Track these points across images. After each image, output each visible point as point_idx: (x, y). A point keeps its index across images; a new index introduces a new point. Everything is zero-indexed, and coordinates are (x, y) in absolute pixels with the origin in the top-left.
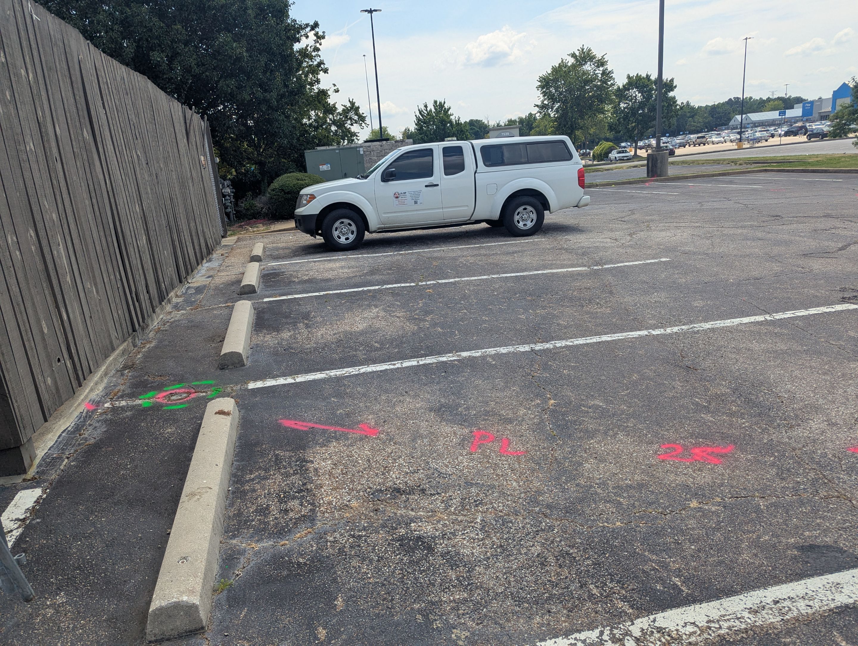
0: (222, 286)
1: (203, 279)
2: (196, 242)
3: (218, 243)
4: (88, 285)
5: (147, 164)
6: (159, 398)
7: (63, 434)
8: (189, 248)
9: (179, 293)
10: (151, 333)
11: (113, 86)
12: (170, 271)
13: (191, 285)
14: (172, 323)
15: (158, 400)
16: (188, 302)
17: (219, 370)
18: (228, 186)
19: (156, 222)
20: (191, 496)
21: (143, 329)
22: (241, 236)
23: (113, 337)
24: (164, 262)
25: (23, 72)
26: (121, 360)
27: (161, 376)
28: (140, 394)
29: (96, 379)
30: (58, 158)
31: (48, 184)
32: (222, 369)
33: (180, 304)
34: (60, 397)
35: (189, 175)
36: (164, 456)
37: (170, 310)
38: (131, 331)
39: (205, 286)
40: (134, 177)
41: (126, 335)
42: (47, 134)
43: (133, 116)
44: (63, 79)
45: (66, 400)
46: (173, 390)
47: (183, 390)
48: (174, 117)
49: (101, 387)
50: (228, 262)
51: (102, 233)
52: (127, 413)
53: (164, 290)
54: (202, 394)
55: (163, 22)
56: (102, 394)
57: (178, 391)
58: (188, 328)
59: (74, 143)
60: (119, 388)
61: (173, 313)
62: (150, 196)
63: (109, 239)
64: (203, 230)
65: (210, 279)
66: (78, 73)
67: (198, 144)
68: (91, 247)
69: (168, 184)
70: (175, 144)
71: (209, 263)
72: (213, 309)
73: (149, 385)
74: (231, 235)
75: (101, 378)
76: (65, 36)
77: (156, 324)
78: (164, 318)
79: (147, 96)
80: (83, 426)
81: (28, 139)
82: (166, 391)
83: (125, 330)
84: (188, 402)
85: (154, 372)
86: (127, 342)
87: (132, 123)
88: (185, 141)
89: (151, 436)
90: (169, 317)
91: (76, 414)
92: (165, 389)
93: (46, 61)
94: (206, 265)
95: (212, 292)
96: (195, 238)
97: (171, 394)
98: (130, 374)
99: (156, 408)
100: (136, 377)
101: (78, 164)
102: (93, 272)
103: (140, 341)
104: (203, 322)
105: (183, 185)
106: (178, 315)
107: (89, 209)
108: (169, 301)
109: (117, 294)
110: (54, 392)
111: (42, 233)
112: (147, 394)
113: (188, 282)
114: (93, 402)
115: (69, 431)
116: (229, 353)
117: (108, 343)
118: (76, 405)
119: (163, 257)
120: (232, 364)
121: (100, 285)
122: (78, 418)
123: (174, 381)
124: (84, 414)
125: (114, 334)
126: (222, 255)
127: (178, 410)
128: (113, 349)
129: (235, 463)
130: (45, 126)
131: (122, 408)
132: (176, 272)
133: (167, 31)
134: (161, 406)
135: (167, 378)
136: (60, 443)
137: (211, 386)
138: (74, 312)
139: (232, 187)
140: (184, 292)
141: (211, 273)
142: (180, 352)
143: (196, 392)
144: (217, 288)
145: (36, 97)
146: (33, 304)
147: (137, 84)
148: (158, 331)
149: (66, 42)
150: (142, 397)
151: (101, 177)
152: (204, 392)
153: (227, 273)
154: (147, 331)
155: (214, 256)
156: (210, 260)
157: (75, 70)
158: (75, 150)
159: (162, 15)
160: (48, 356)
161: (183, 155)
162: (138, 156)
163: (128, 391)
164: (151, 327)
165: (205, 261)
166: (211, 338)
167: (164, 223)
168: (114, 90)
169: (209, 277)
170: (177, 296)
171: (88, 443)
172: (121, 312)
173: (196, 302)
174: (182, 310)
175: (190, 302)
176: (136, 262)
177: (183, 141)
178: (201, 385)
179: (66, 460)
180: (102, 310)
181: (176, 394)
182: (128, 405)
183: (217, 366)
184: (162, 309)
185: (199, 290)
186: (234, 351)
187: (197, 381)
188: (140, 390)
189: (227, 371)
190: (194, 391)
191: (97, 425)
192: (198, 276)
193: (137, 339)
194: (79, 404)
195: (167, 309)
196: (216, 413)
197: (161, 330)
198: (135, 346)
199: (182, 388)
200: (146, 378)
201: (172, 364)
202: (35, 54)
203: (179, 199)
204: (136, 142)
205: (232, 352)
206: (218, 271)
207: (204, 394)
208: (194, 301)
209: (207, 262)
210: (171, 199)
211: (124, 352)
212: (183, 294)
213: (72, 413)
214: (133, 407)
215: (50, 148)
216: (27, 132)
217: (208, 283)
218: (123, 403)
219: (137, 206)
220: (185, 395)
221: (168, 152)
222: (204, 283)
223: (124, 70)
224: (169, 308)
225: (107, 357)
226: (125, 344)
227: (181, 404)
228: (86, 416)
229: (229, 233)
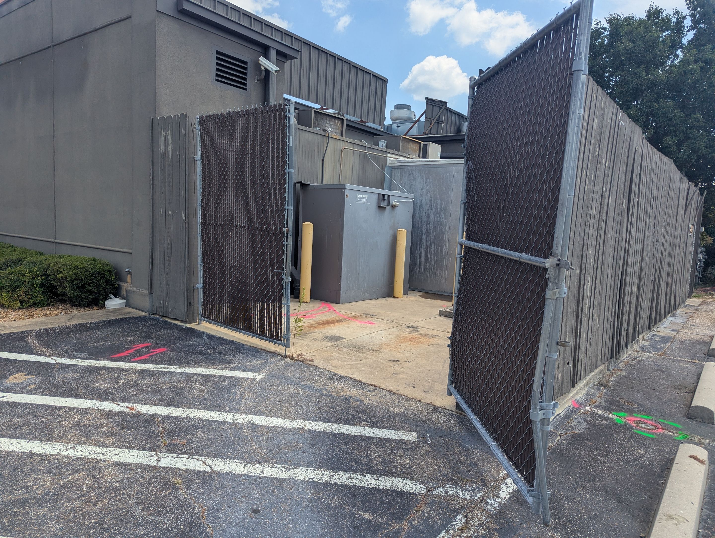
0: (688, 342)
1: (668, 331)
2: (668, 297)
3: (683, 302)
4: (596, 315)
5: (654, 228)
6: (629, 420)
7: (558, 417)
8: (662, 301)
9: (646, 338)
10: (621, 364)
11: (649, 168)
12: (644, 317)
13: (657, 333)
14: (640, 361)
15: (629, 422)
16: (654, 347)
17: (685, 418)
18: (701, 252)
19: (646, 275)
20: (669, 517)
21: (616, 359)
22: (706, 300)
23: (599, 359)
24: (643, 308)
25: (604, 160)
26: (598, 377)
27: (630, 402)
28: (614, 411)
29: (581, 385)
30: (605, 221)
31: (595, 238)
32: (689, 418)
33: (647, 347)
34: (562, 389)
35: (678, 240)
36: (636, 471)
37: (637, 350)
38: (609, 357)
39: (670, 338)
40: (643, 238)
41: (606, 360)
42: (604, 203)
43: (655, 191)
44: (623, 165)
45: (565, 393)
46: (642, 418)
47: (651, 422)
48: (681, 192)
49: (583, 392)
50: (693, 321)
51: (613, 279)
52: (603, 422)
53: (637, 331)
54: (669, 433)
55: (684, 113)
56: (583, 398)
57: (646, 421)
58: (655, 370)
59: (616, 211)
60: (596, 398)
61: (640, 353)
62: (649, 255)
63: (616, 284)
64: (676, 288)
65: (675, 333)
66: (632, 160)
67: (692, 215)
68: (604, 287)
69: (663, 246)
70: (675, 214)
71: (673, 318)
72: (678, 360)
73: (621, 406)
74: (695, 297)
75: (585, 386)
76: (632, 134)
77: (625, 357)
78: (632, 355)
79: (669, 175)
80: (571, 417)
81: (594, 207)
82: (636, 417)
83: (606, 355)
84: (657, 435)
85: (625, 396)
86: (605, 365)
87: (652, 196)
88: (683, 211)
89: (624, 448)
90: (636, 355)
91: (566, 406)
92: (634, 415)
93: (618, 152)
94: (670, 319)
95: (676, 345)
96: (668, 294)
97: (640, 421)
98: (604, 391)
99: (627, 428)
100: (609, 396)
101: (614, 226)
102: (600, 306)
103: (613, 367)
104: (669, 369)
105: (672, 249)
106: (645, 356)
107: (611, 259)
108: (638, 342)
109: (609, 326)
110: (560, 384)
111: (583, 272)
112: (619, 412)
113: (653, 330)
114: (578, 401)
115: (561, 416)
116: (701, 407)
117: (595, 362)
118: (567, 399)
119: (643, 305)
120: (701, 418)
121: (602, 317)
122: (566, 410)
123: (643, 411)
124: (571, 408)
125: (599, 356)
126: (686, 313)
127: (647, 437)
128: (596, 367)
129: (705, 510)
130: (605, 197)
131: (599, 416)
132: (648, 320)
133: (685, 120)
134: (632, 428)
135: (636, 406)
136: (555, 422)
137: (678, 429)
138: (583, 332)
139: (705, 254)
140: (650, 337)
141: (676, 327)
142: (647, 388)
143: (663, 429)
144: (682, 343)
145: (606, 178)
146: (566, 320)
147: (664, 166)
148: (627, 364)
149: (632, 138)
150: (615, 413)
151: (624, 236)
152: (671, 432)
153: (692, 332)
154: (618, 361)
155: (678, 312)
156: (674, 316)
157: (631, 157)
158: (615, 215)
159: (683, 107)
160: (564, 358)
161: (679, 223)
162: (649, 222)
163: (603, 404)
164: (621, 359)
165: (670, 315)
166: (678, 386)
167: (652, 277)
168: (648, 171)
169: (673, 330)
170: (644, 339)
171: (574, 431)
172: (608, 341)
173: (661, 350)
174: (648, 352)
175: (656, 348)
176: (627, 304)
177: (681, 211)
178: (668, 425)
179: (559, 437)
180: (598, 335)
181: (644, 423)
182: (603, 415)
183: (684, 413)
184: (632, 347)
185: (664, 340)
186: (706, 407)
187: (663, 419)
188: (613, 407)
189: (695, 422)
190: (661, 427)
191: (580, 420)
192: (662, 327)
193: (611, 364)
194: (569, 400)
195: (635, 347)
196: (690, 457)
197: (630, 364)
198: (608, 370)
199: (650, 420)
200: (618, 399)
201: (640, 396)
202: (614, 148)
203: (666, 259)
204: (651, 211)
205: (704, 407)
206: (683, 327)
207: (671, 434)
208: (660, 348)
209: (671, 316)
210: (661, 258)
211: (601, 371)
212: (649, 339)
213: (563, 404)
214: (608, 419)
215: (603, 213)
216: (595, 201)
217: (673, 335)
218: (600, 412)
219: (639, 261)
220: (652, 427)
221: (670, 220)
222: (669, 335)
223: (659, 155)
224: (636, 347)
225: (592, 371)
226: (603, 366)
227: (649, 433)
228: (572, 411)
229: (694, 294)
